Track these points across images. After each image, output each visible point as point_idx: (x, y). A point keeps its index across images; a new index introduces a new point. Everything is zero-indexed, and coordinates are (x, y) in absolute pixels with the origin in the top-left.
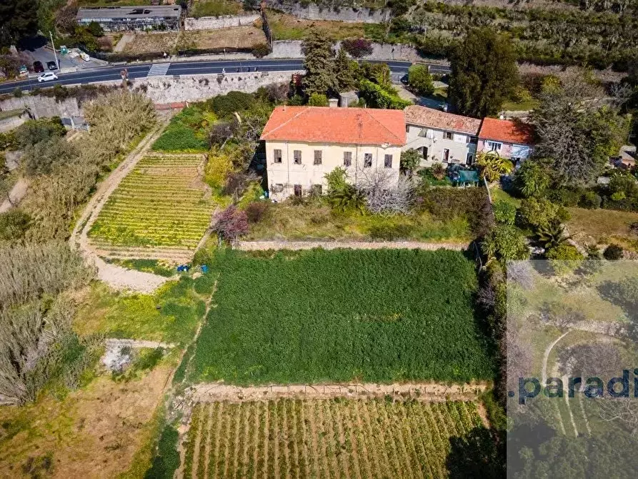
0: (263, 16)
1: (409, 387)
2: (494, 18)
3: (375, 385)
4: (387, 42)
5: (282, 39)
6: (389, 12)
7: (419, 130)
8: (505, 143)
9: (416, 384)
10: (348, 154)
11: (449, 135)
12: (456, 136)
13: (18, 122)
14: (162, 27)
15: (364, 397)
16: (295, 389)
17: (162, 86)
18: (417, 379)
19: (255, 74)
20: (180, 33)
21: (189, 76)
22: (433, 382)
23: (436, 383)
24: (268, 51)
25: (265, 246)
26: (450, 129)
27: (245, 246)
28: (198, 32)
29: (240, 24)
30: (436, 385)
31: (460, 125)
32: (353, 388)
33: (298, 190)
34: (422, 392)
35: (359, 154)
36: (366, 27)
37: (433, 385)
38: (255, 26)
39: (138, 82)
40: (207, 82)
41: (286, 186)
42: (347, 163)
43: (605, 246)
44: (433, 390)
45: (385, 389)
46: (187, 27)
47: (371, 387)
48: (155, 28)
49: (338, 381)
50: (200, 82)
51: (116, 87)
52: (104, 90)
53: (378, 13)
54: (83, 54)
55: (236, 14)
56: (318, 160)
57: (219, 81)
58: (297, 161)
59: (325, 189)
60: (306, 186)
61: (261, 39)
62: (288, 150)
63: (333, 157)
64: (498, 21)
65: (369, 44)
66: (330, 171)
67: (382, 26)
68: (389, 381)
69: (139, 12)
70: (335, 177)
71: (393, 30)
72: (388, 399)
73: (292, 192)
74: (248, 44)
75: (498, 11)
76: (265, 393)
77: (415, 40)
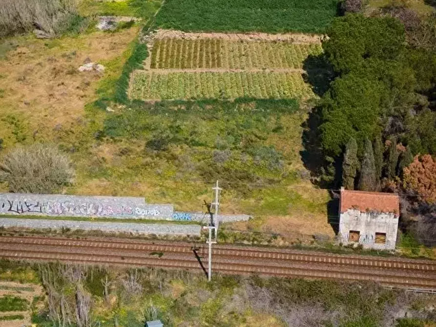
1: (287, 37)
3: (266, 34)
9: (291, 34)
15: (259, 41)
16: (217, 35)
18: (293, 32)
22: (302, 34)
23: (304, 34)
30: (304, 36)
32: (252, 36)
34: (295, 39)
37: (302, 35)
44: (302, 39)
45: (272, 37)
47: (263, 36)
49: (243, 32)
68: (275, 32)
72: (275, 42)
76: (198, 37)
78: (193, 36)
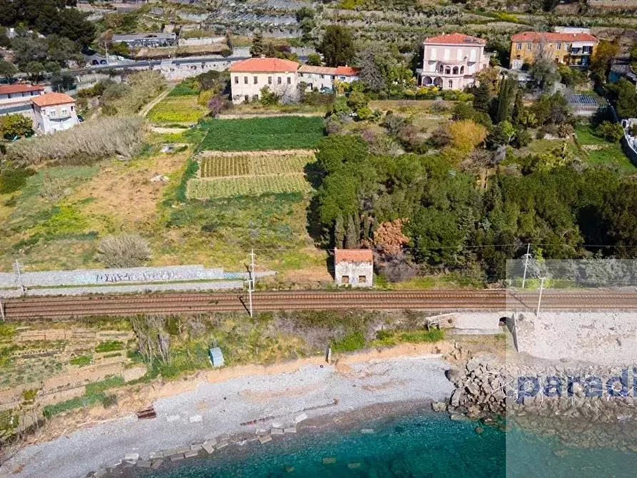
0: (227, 37)
1: (292, 152)
2: (357, 31)
3: (278, 151)
4: (299, 46)
5: (239, 46)
6: (301, 31)
7: (308, 75)
8: (347, 76)
9: (295, 150)
10: (270, 78)
11: (322, 76)
12: (325, 76)
13: (91, 86)
14: (165, 45)
15: (274, 156)
16: (245, 153)
17: (169, 71)
18: (296, 148)
19: (223, 62)
20: (176, 47)
21: (185, 64)
24: (230, 53)
25: (231, 117)
26: (322, 73)
27: (222, 117)
28: (187, 46)
29: (213, 43)
31: (328, 71)
32: (269, 152)
33: (246, 97)
34: (297, 153)
35: (275, 77)
36: (288, 40)
37: (302, 150)
38: (222, 43)
39: (156, 68)
40: (196, 67)
41: (241, 96)
42: (270, 83)
43: (386, 112)
44: (302, 153)
45: (283, 153)
46: (180, 45)
47: (276, 152)
48: (160, 46)
49: (263, 150)
50: (192, 67)
51: (143, 70)
52: (137, 71)
53: (294, 33)
54: (120, 57)
55: (210, 37)
56: (256, 82)
57: (203, 67)
58: (246, 82)
59: (260, 96)
60: (251, 96)
61: (226, 47)
62: (241, 76)
63: (263, 79)
64: (360, 32)
65: (289, 47)
66: (262, 87)
67: (297, 39)
68: (283, 149)
69: (151, 36)
70: (264, 91)
71: (303, 40)
72: (284, 156)
73: (244, 99)
74: (219, 50)
75: (360, 28)
76: (232, 155)
77: (315, 44)
78: (229, 154)
